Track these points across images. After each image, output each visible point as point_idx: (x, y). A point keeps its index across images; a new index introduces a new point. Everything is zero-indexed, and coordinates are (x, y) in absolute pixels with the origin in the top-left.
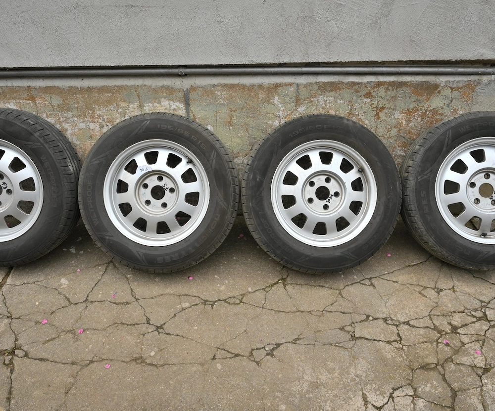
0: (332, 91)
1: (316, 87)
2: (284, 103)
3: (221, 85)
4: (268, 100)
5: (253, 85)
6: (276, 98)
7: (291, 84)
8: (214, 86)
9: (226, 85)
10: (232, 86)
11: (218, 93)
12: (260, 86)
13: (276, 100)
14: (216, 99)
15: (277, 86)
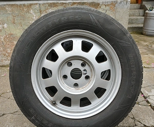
0: (54, 7)
1: (47, 5)
2: (35, 13)
3: (7, 5)
4: (28, 12)
5: (21, 5)
6: (32, 10)
7: (36, 4)
8: (5, 5)
9: (10, 5)
10: (12, 5)
11: (7, 9)
12: (24, 5)
13: (32, 11)
14: (7, 11)
15: (31, 5)
